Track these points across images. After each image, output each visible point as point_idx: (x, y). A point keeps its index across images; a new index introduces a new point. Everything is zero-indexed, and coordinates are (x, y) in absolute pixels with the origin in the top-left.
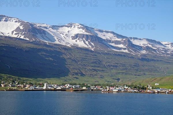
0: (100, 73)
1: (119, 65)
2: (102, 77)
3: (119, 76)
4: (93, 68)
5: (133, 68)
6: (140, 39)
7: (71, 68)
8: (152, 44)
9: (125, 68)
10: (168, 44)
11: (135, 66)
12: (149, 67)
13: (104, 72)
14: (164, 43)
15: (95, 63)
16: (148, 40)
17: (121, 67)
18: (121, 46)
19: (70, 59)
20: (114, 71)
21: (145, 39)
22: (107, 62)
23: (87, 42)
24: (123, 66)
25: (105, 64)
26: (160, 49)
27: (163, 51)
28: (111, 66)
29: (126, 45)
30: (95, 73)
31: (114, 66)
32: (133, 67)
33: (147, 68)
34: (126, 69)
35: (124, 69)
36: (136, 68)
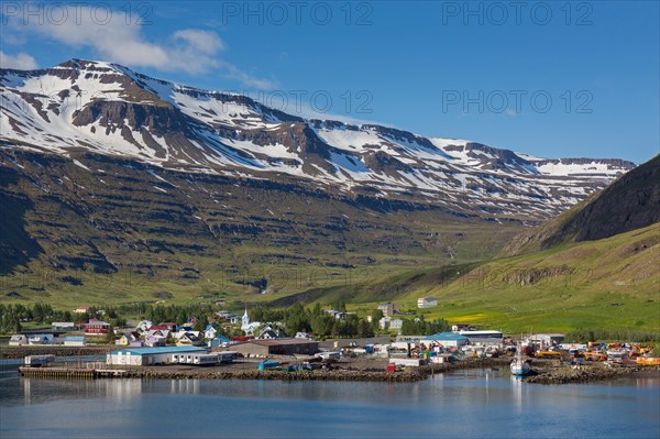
0: (184, 258)
1: (267, 223)
2: (190, 275)
3: (266, 270)
4: (154, 237)
5: (326, 235)
6: (354, 128)
7: (56, 236)
8: (399, 145)
9: (290, 235)
10: (460, 149)
11: (334, 228)
12: (388, 233)
13: (202, 255)
14: (441, 143)
15: (167, 216)
16: (382, 131)
17: (273, 234)
18: (278, 150)
19: (54, 198)
20: (245, 249)
21: (370, 126)
22: (216, 214)
23: (137, 136)
24: (282, 230)
25: (208, 220)
26: (427, 162)
27: (440, 170)
28: (234, 228)
29: (299, 149)
30: (162, 257)
31: (244, 230)
32: (325, 231)
33: (378, 235)
34: (296, 240)
35: (285, 243)
36: (334, 237)
